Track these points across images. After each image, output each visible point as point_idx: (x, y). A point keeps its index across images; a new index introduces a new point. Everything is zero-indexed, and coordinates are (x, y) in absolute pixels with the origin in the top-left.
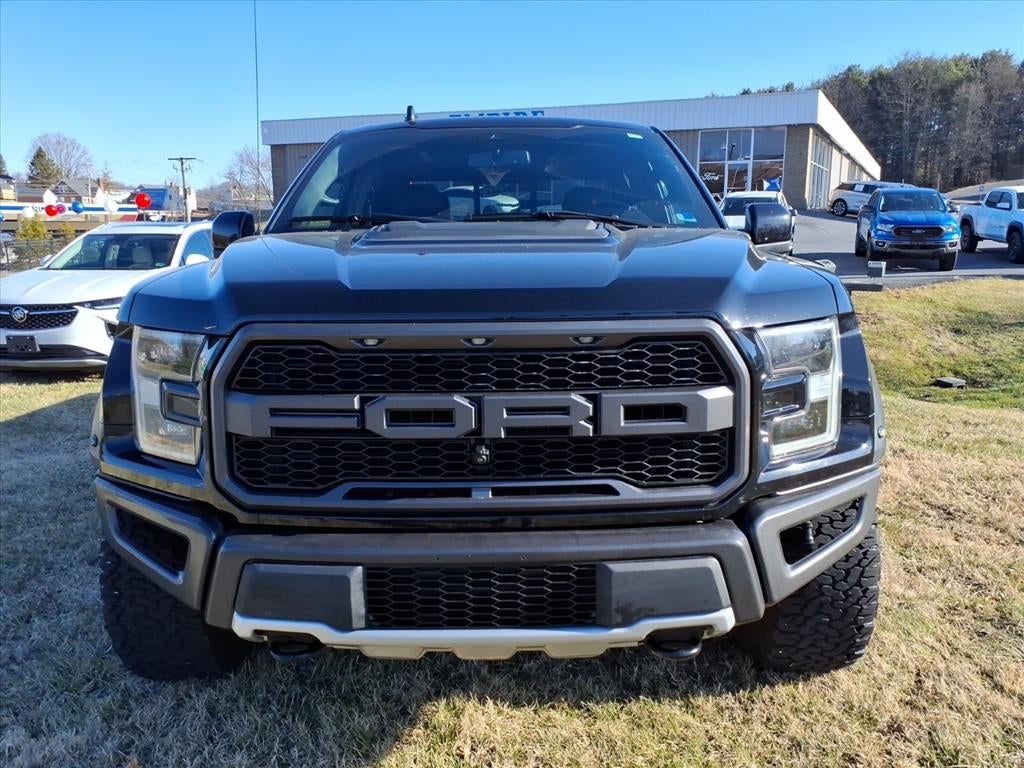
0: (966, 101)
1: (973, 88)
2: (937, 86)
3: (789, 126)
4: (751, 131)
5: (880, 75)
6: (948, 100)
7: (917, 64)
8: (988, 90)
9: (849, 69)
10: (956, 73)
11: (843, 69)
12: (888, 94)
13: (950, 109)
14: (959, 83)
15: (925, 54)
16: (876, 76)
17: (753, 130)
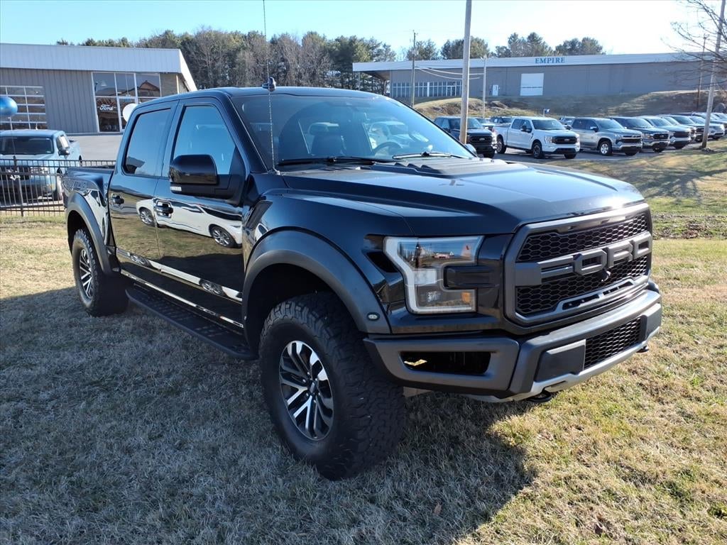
0: (244, 62)
1: (247, 54)
2: (225, 50)
3: (161, 73)
4: (133, 75)
5: (187, 38)
6: (233, 61)
7: (210, 35)
8: (255, 56)
9: (167, 33)
10: (235, 44)
11: (162, 32)
12: (195, 53)
13: (235, 66)
14: (238, 50)
15: (215, 28)
16: (185, 40)
17: (135, 74)
